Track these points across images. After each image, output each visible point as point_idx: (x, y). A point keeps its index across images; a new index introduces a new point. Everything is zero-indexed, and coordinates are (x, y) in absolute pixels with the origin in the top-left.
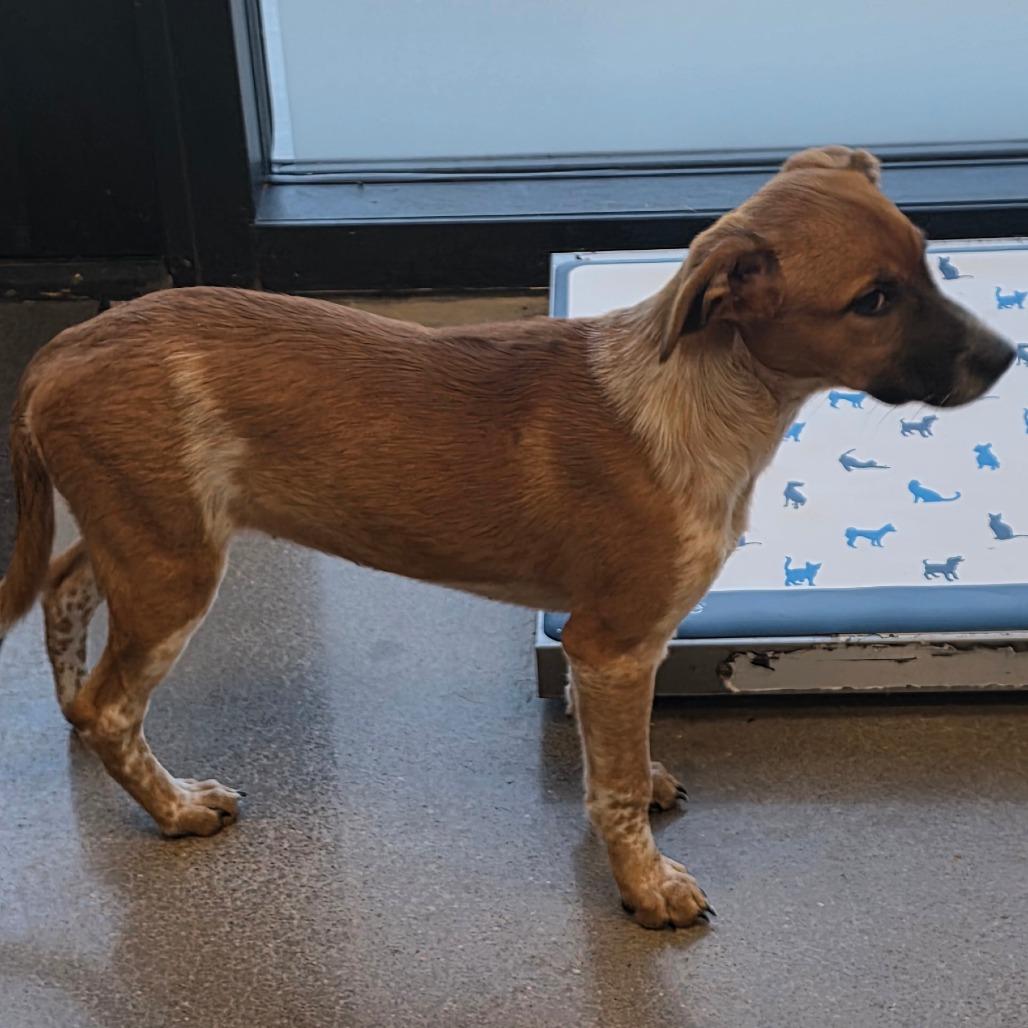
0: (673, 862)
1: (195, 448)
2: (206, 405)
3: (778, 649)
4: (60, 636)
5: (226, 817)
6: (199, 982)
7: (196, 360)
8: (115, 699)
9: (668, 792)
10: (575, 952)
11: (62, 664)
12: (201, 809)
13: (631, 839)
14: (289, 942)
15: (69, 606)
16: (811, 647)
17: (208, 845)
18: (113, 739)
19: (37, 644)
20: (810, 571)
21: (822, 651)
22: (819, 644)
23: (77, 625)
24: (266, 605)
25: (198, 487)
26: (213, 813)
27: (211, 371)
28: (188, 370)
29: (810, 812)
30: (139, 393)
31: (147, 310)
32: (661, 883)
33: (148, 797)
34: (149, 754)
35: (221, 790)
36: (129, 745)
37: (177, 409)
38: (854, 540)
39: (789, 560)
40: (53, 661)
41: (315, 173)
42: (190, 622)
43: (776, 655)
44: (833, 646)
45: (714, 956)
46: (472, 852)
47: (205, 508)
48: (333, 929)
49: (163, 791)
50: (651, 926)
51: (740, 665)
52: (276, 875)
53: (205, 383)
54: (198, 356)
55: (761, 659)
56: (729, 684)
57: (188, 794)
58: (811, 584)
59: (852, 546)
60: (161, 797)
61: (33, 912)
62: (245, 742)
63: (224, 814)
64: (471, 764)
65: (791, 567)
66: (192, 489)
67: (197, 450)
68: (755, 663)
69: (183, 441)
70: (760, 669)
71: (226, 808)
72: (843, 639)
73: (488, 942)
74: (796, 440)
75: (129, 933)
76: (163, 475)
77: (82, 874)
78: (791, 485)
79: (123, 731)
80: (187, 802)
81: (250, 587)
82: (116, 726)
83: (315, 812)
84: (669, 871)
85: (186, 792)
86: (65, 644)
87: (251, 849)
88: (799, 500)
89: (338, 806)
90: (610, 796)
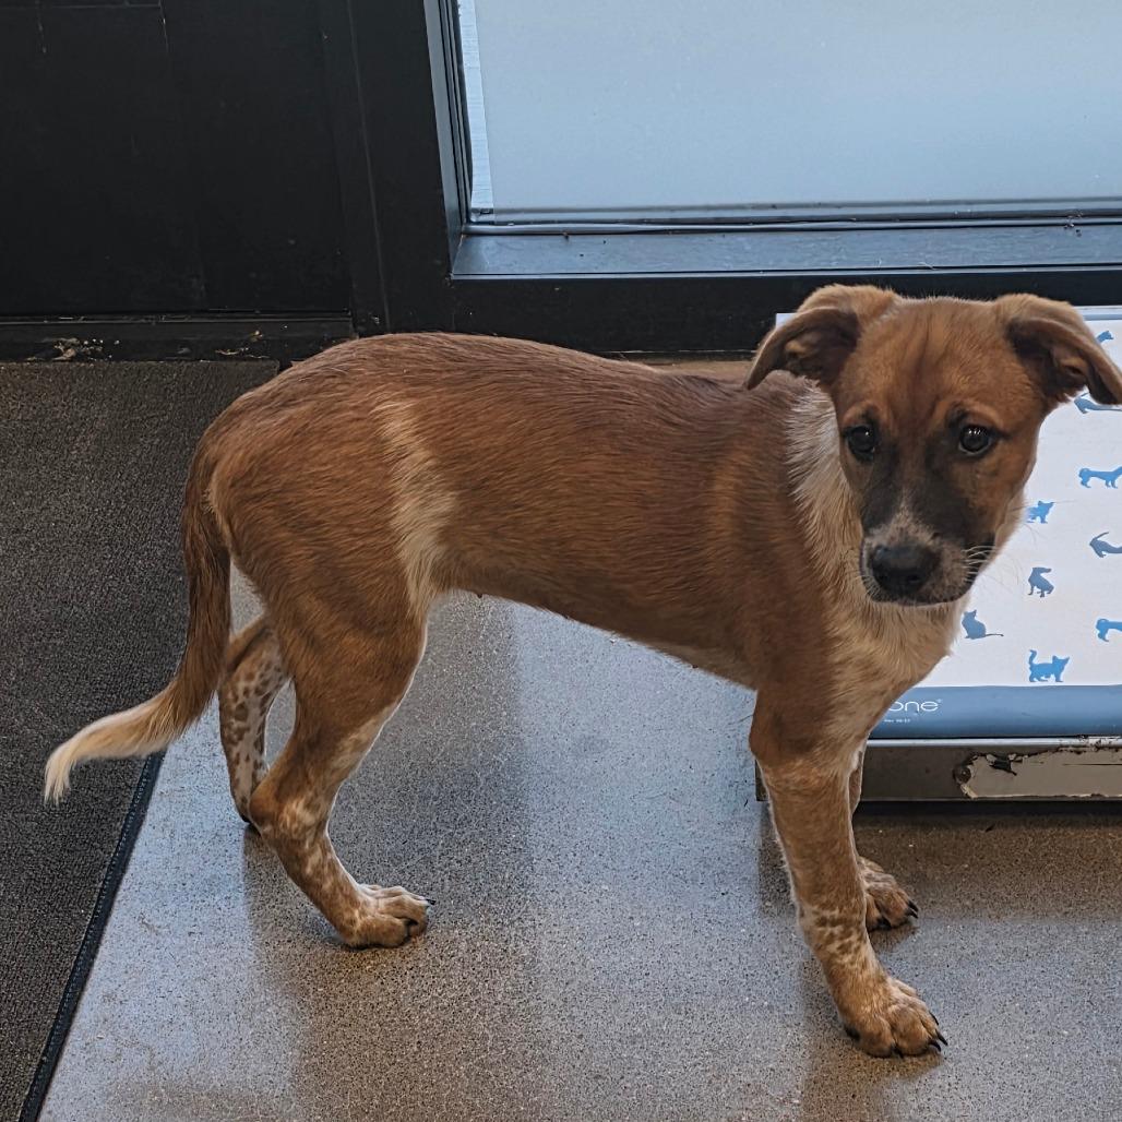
0: (901, 983)
1: (403, 509)
2: (419, 457)
3: (1019, 751)
4: (236, 724)
5: (414, 927)
6: (383, 1107)
7: (407, 409)
8: (299, 791)
9: (897, 908)
10: (794, 1080)
11: (238, 755)
12: (386, 917)
13: (847, 959)
14: (481, 1064)
15: (246, 692)
16: (1057, 749)
17: (394, 957)
18: (295, 836)
19: (211, 735)
20: (1057, 666)
21: (1068, 754)
22: (1067, 746)
23: (255, 711)
24: (459, 695)
25: (404, 555)
26: (397, 921)
27: (423, 419)
28: (398, 420)
29: (1054, 930)
30: (344, 450)
31: (341, 362)
32: (886, 1007)
33: (329, 903)
34: (333, 855)
35: (408, 897)
36: (312, 844)
37: (387, 465)
38: (1106, 632)
39: (1034, 654)
40: (228, 753)
41: (516, 223)
42: (386, 710)
43: (1019, 758)
44: (1081, 749)
45: (947, 1087)
46: (682, 969)
47: (410, 577)
48: (531, 1051)
49: (346, 896)
50: (878, 1054)
51: (979, 768)
52: (469, 991)
53: (417, 433)
54: (409, 404)
55: (1002, 761)
56: (966, 789)
57: (372, 902)
58: (1058, 680)
59: (1104, 639)
60: (343, 905)
61: (202, 1027)
62: (436, 845)
63: (411, 922)
64: (681, 872)
65: (1036, 661)
66: (400, 556)
67: (407, 510)
68: (995, 766)
69: (391, 503)
70: (1001, 773)
71: (413, 917)
72: (1092, 741)
73: (699, 1067)
74: (1043, 521)
75: (307, 1052)
76: (369, 541)
77: (257, 987)
78: (1037, 571)
79: (306, 828)
80: (371, 909)
81: (442, 675)
82: (299, 822)
83: (512, 923)
84: (897, 994)
85: (370, 899)
86: (241, 733)
87: (442, 963)
88: (1046, 588)
89: (537, 917)
90: (816, 913)
